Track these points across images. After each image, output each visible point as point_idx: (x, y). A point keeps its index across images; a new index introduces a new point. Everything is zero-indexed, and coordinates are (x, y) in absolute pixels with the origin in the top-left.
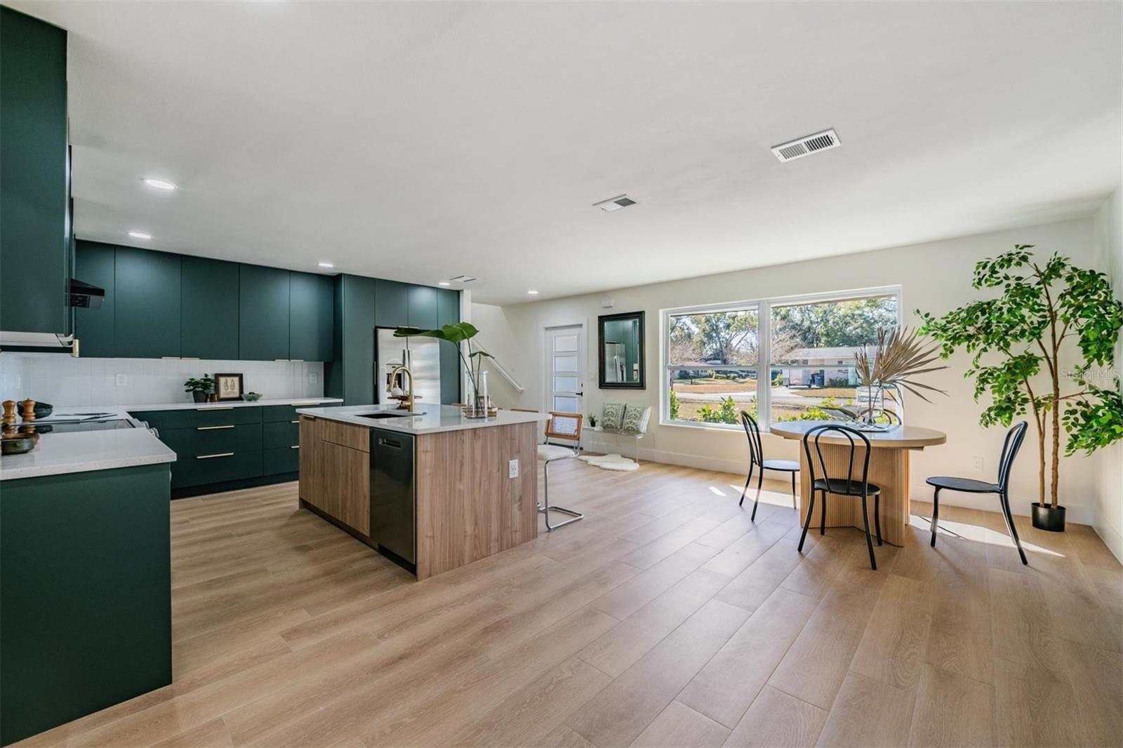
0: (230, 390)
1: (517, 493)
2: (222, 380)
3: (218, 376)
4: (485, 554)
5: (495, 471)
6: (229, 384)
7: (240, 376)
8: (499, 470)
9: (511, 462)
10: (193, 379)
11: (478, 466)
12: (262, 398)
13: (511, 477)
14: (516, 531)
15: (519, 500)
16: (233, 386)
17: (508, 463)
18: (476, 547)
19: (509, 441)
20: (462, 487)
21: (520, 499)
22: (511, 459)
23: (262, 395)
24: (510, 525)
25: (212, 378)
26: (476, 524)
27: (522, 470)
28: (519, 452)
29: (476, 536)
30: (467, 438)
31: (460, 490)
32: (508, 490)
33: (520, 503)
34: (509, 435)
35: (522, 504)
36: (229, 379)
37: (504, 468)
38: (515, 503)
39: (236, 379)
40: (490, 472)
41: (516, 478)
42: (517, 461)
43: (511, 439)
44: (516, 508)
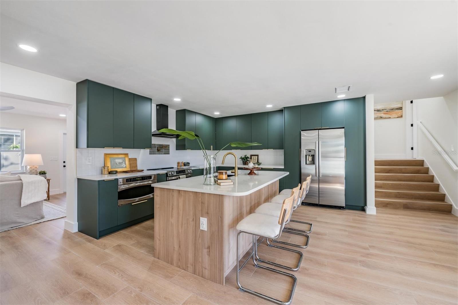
0: (254, 161)
1: (206, 242)
2: (253, 157)
3: (251, 156)
6: (255, 158)
7: (258, 156)
8: (193, 220)
10: (241, 157)
12: (262, 164)
13: (201, 228)
14: (206, 269)
16: (256, 159)
18: (179, 260)
19: (200, 203)
21: (209, 248)
22: (202, 217)
23: (261, 163)
24: (201, 260)
25: (249, 156)
26: (180, 247)
27: (210, 227)
28: (208, 213)
29: (179, 254)
32: (200, 237)
34: (200, 199)
35: (209, 252)
36: (255, 157)
37: (197, 222)
38: (205, 248)
39: (257, 157)
41: (206, 231)
42: (206, 219)
43: (202, 203)
44: (205, 251)
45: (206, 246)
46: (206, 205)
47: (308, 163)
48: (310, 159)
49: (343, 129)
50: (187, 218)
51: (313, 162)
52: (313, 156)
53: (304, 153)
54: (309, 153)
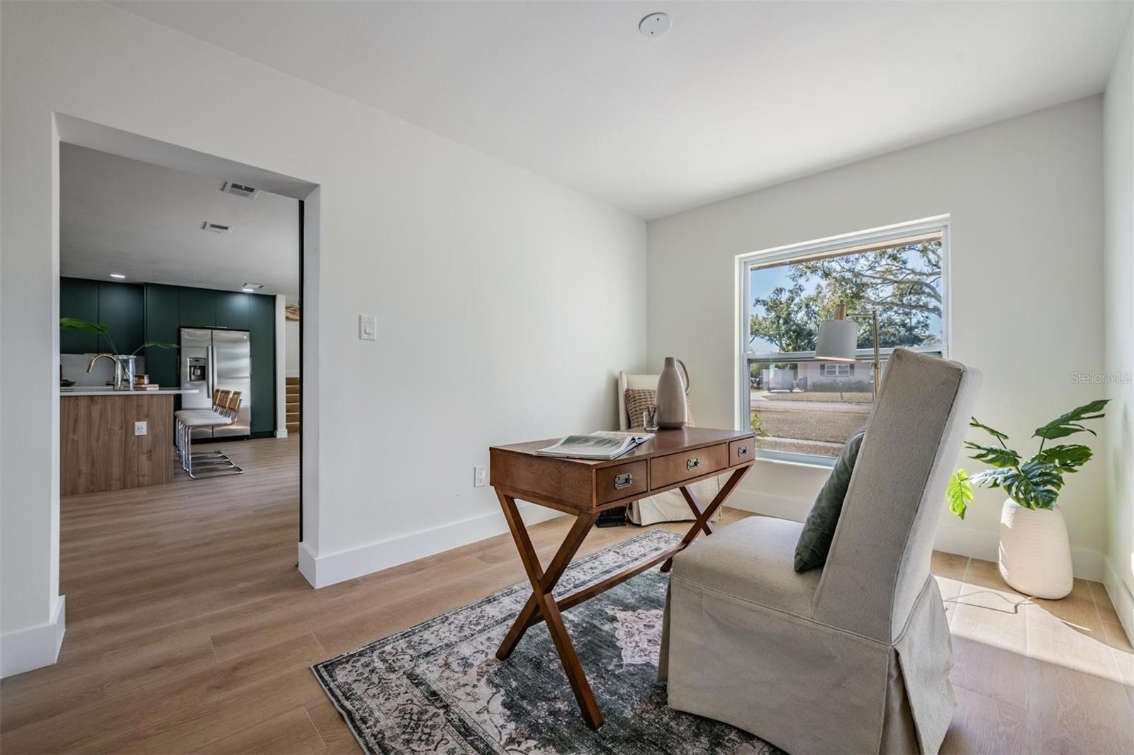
1: (145, 448)
4: (104, 488)
5: (117, 428)
8: (122, 428)
9: (137, 424)
11: (96, 424)
13: (136, 434)
14: (144, 476)
15: (148, 453)
17: (134, 424)
18: (92, 482)
19: (136, 407)
20: (76, 438)
21: (150, 452)
22: (138, 421)
24: (136, 469)
27: (152, 430)
28: (148, 416)
29: (92, 475)
30: (83, 403)
31: (73, 440)
32: (134, 444)
33: (149, 454)
34: (135, 402)
35: (151, 455)
37: (128, 428)
38: (144, 454)
40: (111, 429)
41: (143, 435)
42: (145, 423)
43: (138, 406)
44: (144, 458)
45: (146, 451)
46: (145, 408)
47: (193, 377)
48: (199, 372)
49: (248, 333)
50: (109, 427)
51: (203, 377)
52: (203, 369)
53: (187, 362)
54: (195, 364)
